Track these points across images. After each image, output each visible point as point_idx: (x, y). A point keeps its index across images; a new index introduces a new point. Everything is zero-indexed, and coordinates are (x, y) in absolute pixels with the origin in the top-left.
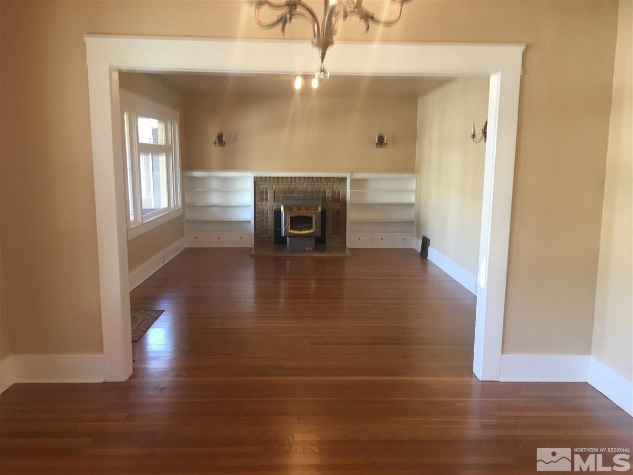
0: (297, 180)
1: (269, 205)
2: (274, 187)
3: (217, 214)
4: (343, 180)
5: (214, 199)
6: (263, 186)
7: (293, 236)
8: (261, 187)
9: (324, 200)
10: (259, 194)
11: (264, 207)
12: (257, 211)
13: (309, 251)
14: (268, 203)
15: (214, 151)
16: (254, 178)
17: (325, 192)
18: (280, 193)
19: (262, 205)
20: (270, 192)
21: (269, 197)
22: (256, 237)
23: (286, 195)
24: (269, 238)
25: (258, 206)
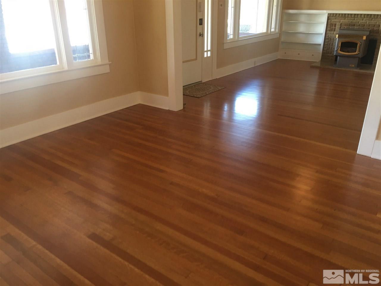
1: (336, 34)
2: (341, 21)
3: (302, 39)
5: (302, 29)
7: (342, 56)
8: (333, 21)
9: (377, 32)
10: (330, 26)
12: (326, 38)
13: (351, 67)
14: (335, 32)
16: (328, 14)
17: (379, 26)
18: (345, 25)
19: (331, 34)
20: (338, 25)
21: (336, 28)
22: (322, 55)
23: (349, 27)
24: (332, 56)
25: (328, 34)
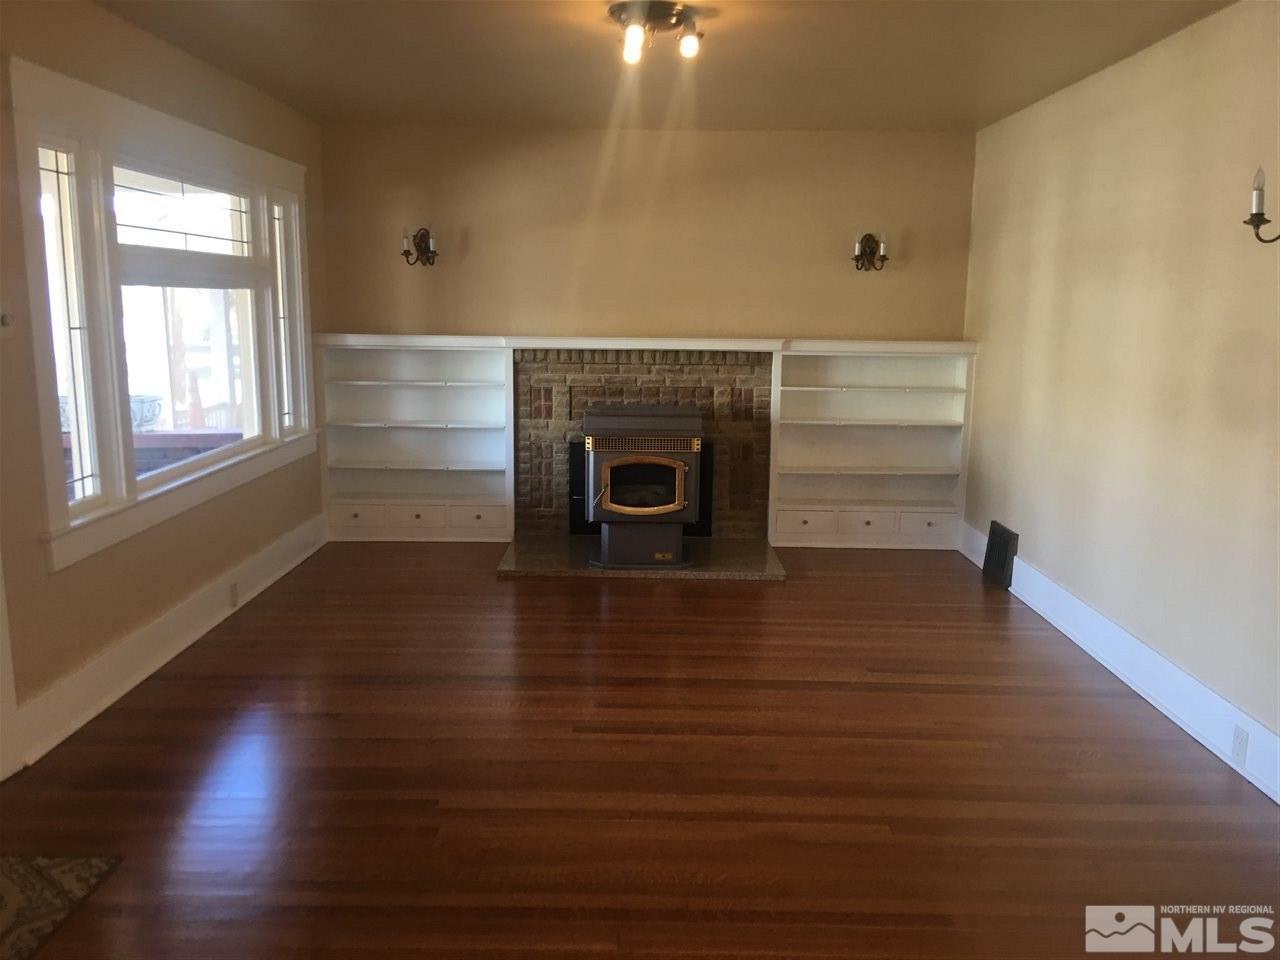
0: (634, 357)
1: (556, 428)
2: (570, 377)
3: (412, 453)
4: (762, 359)
5: (408, 409)
6: (537, 377)
7: (618, 521)
8: (535, 376)
9: (708, 414)
10: (528, 398)
11: (541, 433)
12: (521, 444)
13: (663, 563)
14: (552, 422)
15: (408, 278)
16: (514, 351)
17: (711, 392)
18: (586, 393)
19: (536, 428)
20: (558, 392)
21: (555, 404)
22: (518, 515)
23: (602, 400)
24: (556, 516)
25: (524, 428)
